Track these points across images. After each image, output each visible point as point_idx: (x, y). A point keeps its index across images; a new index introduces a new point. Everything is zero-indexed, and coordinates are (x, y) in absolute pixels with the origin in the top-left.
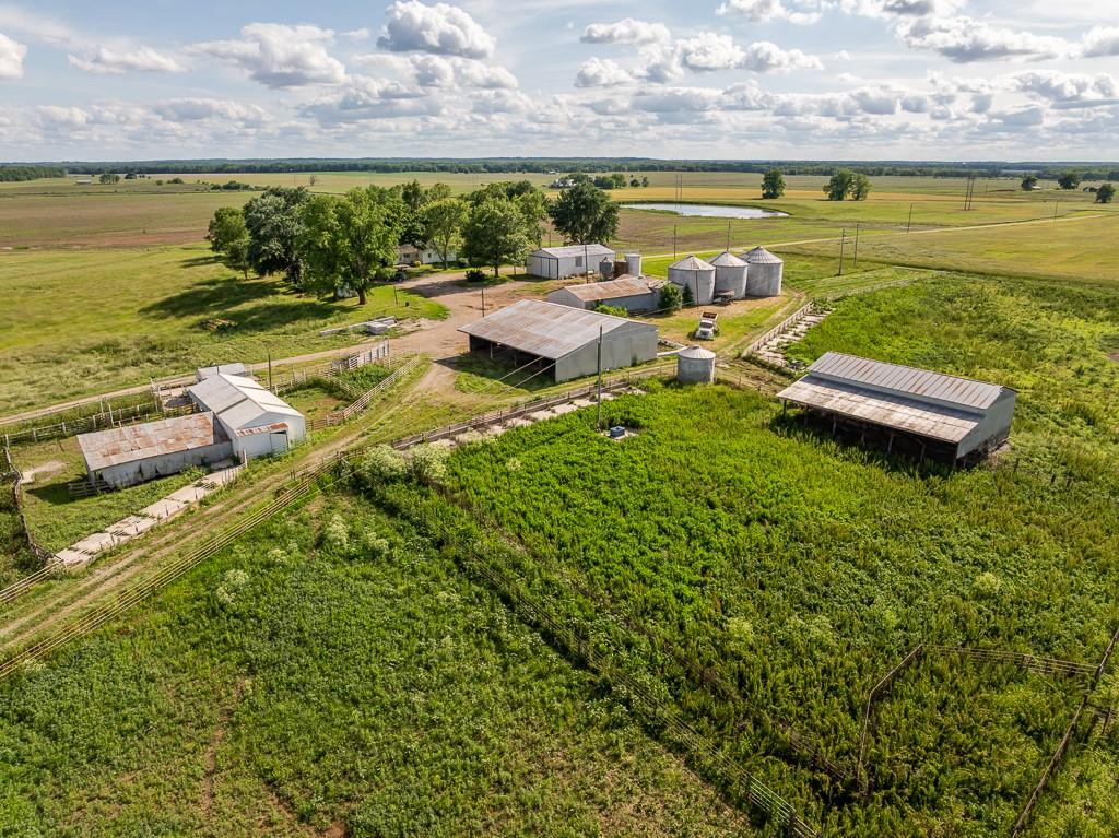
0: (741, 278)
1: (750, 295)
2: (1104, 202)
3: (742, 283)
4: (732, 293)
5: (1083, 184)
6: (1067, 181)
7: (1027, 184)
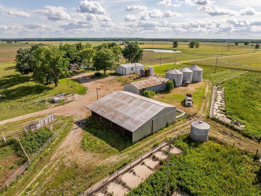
0: (191, 76)
1: (194, 82)
2: (257, 48)
3: (191, 78)
4: (188, 82)
5: (250, 44)
6: (246, 43)
7: (236, 44)
